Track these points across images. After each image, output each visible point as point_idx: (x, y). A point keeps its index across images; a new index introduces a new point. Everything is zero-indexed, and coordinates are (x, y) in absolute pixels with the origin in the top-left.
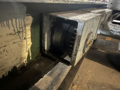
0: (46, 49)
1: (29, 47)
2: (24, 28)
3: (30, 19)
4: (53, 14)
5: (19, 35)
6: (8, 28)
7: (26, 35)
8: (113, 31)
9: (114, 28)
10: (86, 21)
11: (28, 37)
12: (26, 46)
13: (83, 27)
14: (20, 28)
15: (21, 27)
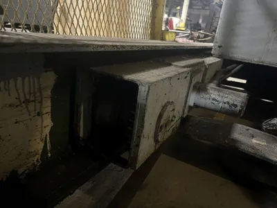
0: (81, 135)
1: (47, 131)
2: (38, 94)
3: (50, 79)
4: (94, 68)
5: (27, 108)
6: (7, 94)
7: (41, 108)
8: (216, 101)
9: (219, 96)
10: (152, 83)
11: (44, 112)
12: (40, 130)
13: (147, 94)
14: (30, 94)
15: (32, 91)
